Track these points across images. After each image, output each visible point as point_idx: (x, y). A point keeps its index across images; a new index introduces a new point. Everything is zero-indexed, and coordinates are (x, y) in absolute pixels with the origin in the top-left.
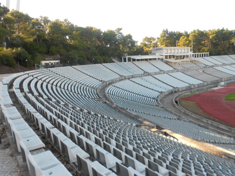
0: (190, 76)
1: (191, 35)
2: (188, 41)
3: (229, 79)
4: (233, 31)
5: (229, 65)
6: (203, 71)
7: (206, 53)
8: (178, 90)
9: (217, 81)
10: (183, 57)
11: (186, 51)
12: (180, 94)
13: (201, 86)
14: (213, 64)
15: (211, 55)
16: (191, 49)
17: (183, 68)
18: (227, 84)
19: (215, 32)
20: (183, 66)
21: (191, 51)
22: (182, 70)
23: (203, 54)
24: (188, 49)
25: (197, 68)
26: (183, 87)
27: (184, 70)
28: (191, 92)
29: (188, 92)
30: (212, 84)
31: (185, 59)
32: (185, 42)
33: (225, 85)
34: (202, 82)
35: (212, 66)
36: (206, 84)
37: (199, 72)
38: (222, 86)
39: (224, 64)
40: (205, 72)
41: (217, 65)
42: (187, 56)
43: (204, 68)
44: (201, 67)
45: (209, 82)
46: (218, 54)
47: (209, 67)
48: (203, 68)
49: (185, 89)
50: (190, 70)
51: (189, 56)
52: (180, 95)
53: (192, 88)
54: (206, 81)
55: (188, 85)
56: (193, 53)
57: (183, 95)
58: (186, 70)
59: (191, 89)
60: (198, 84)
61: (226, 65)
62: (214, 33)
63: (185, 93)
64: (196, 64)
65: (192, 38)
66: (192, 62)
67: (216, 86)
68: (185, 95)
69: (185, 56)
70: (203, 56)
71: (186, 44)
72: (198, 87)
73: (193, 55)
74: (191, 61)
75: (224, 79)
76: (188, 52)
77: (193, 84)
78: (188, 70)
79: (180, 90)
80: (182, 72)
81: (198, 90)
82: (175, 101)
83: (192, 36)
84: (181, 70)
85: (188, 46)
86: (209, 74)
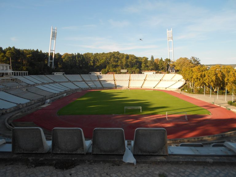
0: (15, 95)
1: (8, 51)
2: (5, 58)
3: (51, 97)
4: (45, 53)
5: (47, 84)
6: (27, 89)
7: (25, 72)
8: (6, 112)
9: (42, 99)
10: (1, 75)
11: (5, 68)
12: (11, 115)
13: (29, 104)
14: (34, 83)
15: (30, 74)
16: (10, 67)
17: (3, 87)
18: (52, 101)
19: (31, 52)
20: (4, 84)
21: (10, 68)
22: (4, 89)
23: (22, 73)
24: (7, 67)
25: (19, 87)
26: (11, 108)
27: (6, 89)
28: (22, 112)
29: (18, 113)
30: (38, 102)
31: (5, 77)
32: (3, 59)
33: (51, 102)
34: (29, 101)
35: (34, 85)
36: (33, 102)
37: (23, 91)
38: (49, 103)
39: (43, 83)
40: (28, 90)
41: (38, 84)
42: (7, 74)
43: (27, 87)
44: (24, 86)
45: (36, 100)
46: (36, 73)
47: (31, 86)
48: (25, 87)
49: (14, 110)
50: (13, 89)
51: (9, 74)
52: (11, 117)
53: (20, 107)
54: (33, 100)
55: (15, 105)
56: (13, 71)
57: (14, 116)
58: (8, 89)
59: (20, 109)
60: (26, 103)
61: (45, 84)
62: (30, 54)
63: (16, 114)
64: (17, 83)
65: (9, 55)
66: (13, 81)
67: (44, 104)
68: (17, 116)
69: (4, 73)
70: (22, 75)
71: (4, 61)
72: (26, 106)
73: (12, 73)
74: (11, 79)
75: (48, 96)
76: (7, 70)
77: (20, 104)
78: (10, 89)
79: (8, 111)
80: (4, 91)
81: (28, 110)
82: (9, 124)
83: (9, 53)
84: (2, 89)
85: (6, 63)
86: (33, 93)
